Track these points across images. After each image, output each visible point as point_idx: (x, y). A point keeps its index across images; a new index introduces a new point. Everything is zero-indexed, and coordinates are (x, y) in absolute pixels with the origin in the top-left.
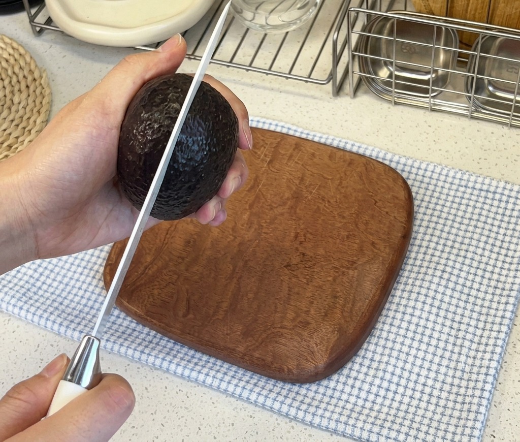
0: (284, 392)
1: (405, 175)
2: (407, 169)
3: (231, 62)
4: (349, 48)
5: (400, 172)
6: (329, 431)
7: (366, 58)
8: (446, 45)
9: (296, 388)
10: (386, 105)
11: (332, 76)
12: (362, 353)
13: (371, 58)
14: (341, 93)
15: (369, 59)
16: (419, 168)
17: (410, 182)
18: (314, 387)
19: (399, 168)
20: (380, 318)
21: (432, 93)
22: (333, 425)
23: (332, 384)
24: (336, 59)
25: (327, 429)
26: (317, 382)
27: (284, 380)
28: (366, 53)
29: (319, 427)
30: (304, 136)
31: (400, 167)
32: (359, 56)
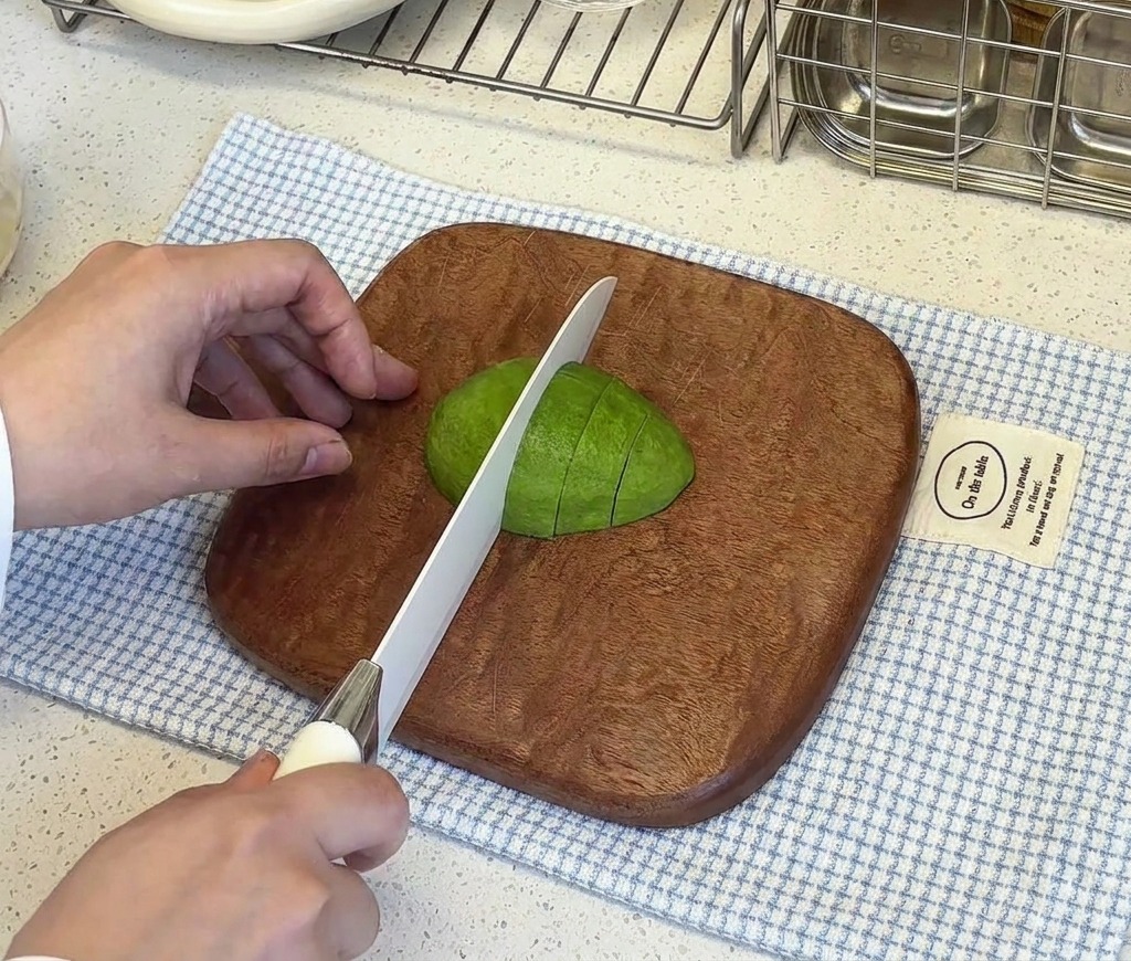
0: (621, 849)
1: (899, 340)
2: (904, 325)
3: (499, 77)
4: (770, 44)
5: (887, 333)
6: (727, 940)
7: (809, 67)
8: (991, 36)
9: (648, 839)
10: (854, 178)
11: (731, 111)
12: (801, 756)
13: (819, 67)
14: (752, 149)
15: (815, 69)
16: (931, 324)
17: (909, 357)
18: (691, 836)
19: (887, 323)
20: (845, 673)
21: (961, 148)
22: (733, 925)
23: (733, 830)
24: (741, 73)
25: (721, 935)
26: (699, 826)
27: (624, 823)
28: (809, 56)
29: (703, 930)
30: (666, 250)
31: (887, 321)
32: (792, 63)
